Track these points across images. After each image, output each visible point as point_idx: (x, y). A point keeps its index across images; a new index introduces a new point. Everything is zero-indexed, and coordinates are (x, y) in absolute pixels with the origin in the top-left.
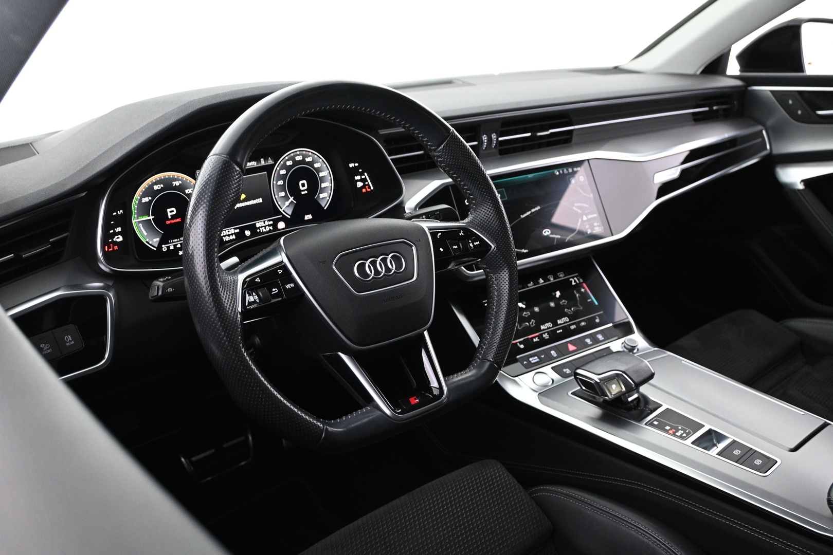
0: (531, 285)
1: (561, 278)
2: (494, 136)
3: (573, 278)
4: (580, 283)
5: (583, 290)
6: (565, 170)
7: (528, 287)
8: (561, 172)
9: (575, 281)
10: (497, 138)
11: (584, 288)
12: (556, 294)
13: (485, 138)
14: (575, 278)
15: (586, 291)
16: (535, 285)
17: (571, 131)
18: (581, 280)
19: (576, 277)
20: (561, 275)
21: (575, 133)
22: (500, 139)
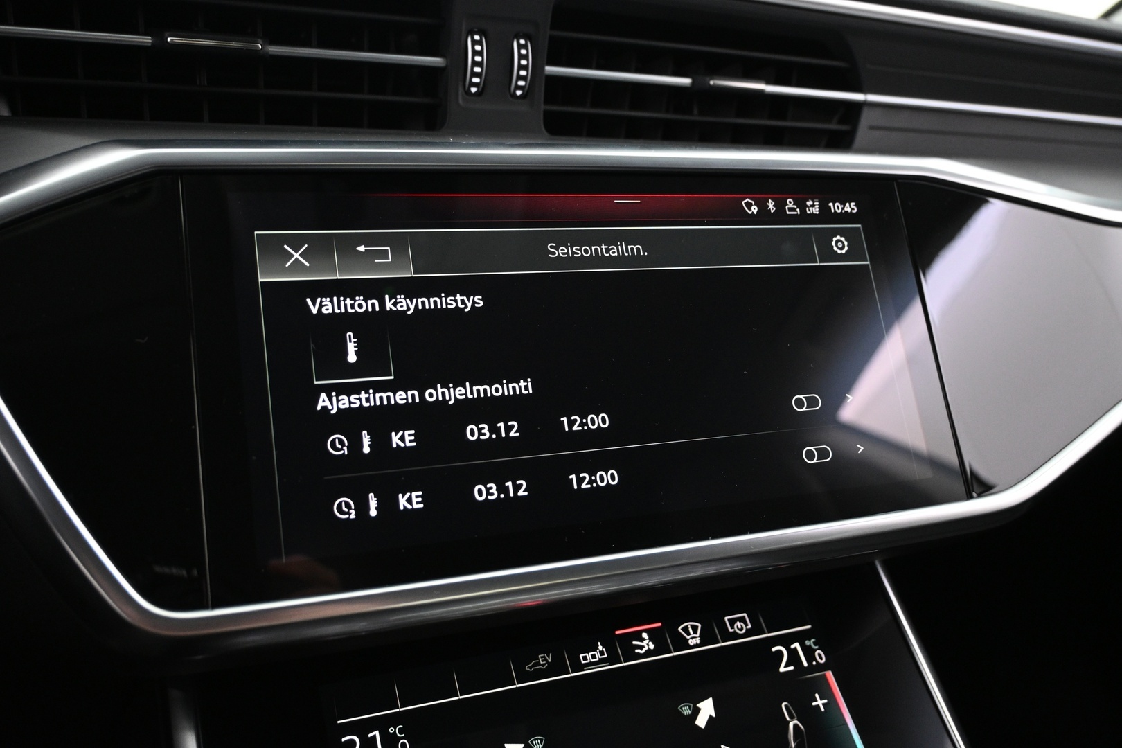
0: (594, 659)
1: (735, 636)
2: (521, 54)
3: (786, 641)
4: (812, 669)
5: (820, 702)
6: (790, 204)
7: (582, 668)
8: (771, 205)
9: (793, 655)
10: (537, 68)
11: (827, 693)
12: (697, 711)
13: (476, 51)
14: (797, 645)
15: (832, 704)
16: (612, 659)
17: (859, 106)
18: (821, 657)
19: (800, 637)
20: (739, 624)
21: (866, 118)
22: (550, 69)
